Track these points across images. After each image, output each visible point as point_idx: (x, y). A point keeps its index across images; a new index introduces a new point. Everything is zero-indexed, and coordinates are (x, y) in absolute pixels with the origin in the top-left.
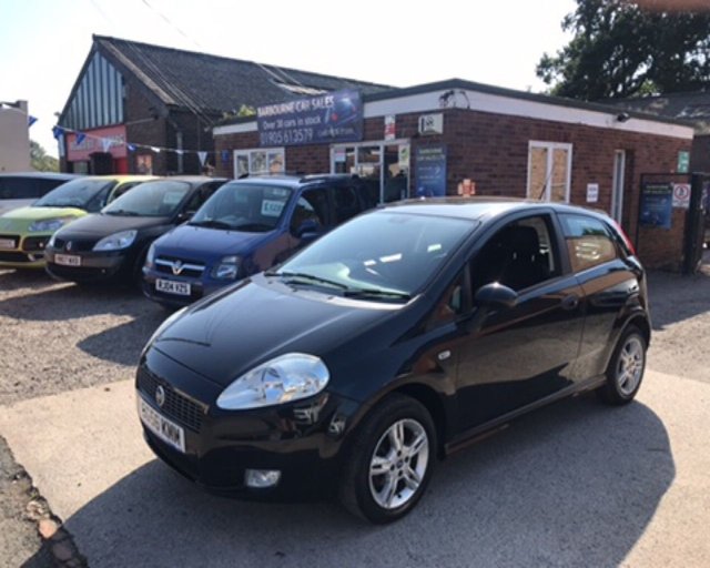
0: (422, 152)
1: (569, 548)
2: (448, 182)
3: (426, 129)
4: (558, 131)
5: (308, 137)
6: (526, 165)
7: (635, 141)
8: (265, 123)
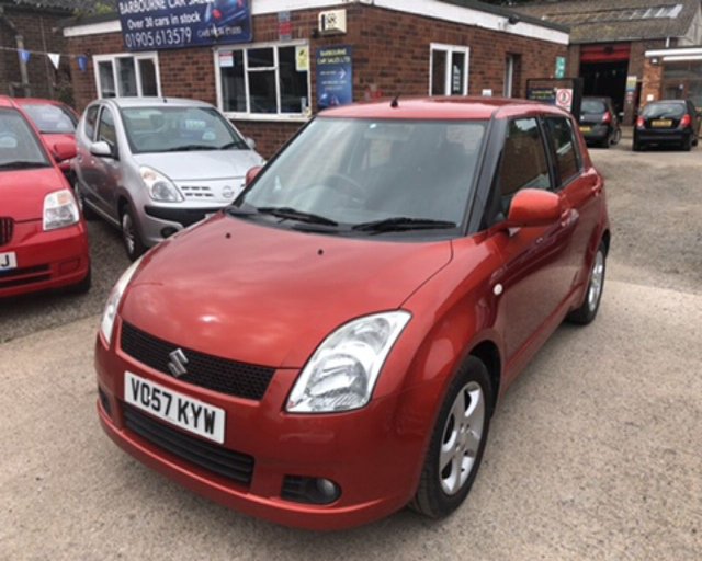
0: (322, 54)
2: (355, 87)
3: (327, 27)
4: (456, 32)
5: (186, 38)
6: (428, 70)
7: (522, 45)
8: (130, 21)
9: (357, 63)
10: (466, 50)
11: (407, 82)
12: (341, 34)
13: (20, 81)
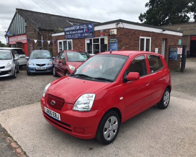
0: (111, 40)
1: (158, 143)
2: (118, 48)
3: (112, 33)
4: (147, 34)
5: (79, 36)
6: (139, 43)
7: (167, 36)
8: (67, 32)
9: (119, 42)
10: (150, 38)
11: (133, 46)
12: (115, 35)
13: (41, 46)
